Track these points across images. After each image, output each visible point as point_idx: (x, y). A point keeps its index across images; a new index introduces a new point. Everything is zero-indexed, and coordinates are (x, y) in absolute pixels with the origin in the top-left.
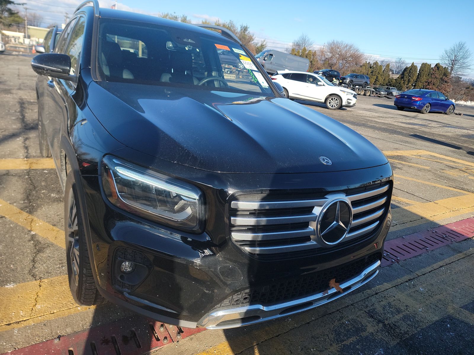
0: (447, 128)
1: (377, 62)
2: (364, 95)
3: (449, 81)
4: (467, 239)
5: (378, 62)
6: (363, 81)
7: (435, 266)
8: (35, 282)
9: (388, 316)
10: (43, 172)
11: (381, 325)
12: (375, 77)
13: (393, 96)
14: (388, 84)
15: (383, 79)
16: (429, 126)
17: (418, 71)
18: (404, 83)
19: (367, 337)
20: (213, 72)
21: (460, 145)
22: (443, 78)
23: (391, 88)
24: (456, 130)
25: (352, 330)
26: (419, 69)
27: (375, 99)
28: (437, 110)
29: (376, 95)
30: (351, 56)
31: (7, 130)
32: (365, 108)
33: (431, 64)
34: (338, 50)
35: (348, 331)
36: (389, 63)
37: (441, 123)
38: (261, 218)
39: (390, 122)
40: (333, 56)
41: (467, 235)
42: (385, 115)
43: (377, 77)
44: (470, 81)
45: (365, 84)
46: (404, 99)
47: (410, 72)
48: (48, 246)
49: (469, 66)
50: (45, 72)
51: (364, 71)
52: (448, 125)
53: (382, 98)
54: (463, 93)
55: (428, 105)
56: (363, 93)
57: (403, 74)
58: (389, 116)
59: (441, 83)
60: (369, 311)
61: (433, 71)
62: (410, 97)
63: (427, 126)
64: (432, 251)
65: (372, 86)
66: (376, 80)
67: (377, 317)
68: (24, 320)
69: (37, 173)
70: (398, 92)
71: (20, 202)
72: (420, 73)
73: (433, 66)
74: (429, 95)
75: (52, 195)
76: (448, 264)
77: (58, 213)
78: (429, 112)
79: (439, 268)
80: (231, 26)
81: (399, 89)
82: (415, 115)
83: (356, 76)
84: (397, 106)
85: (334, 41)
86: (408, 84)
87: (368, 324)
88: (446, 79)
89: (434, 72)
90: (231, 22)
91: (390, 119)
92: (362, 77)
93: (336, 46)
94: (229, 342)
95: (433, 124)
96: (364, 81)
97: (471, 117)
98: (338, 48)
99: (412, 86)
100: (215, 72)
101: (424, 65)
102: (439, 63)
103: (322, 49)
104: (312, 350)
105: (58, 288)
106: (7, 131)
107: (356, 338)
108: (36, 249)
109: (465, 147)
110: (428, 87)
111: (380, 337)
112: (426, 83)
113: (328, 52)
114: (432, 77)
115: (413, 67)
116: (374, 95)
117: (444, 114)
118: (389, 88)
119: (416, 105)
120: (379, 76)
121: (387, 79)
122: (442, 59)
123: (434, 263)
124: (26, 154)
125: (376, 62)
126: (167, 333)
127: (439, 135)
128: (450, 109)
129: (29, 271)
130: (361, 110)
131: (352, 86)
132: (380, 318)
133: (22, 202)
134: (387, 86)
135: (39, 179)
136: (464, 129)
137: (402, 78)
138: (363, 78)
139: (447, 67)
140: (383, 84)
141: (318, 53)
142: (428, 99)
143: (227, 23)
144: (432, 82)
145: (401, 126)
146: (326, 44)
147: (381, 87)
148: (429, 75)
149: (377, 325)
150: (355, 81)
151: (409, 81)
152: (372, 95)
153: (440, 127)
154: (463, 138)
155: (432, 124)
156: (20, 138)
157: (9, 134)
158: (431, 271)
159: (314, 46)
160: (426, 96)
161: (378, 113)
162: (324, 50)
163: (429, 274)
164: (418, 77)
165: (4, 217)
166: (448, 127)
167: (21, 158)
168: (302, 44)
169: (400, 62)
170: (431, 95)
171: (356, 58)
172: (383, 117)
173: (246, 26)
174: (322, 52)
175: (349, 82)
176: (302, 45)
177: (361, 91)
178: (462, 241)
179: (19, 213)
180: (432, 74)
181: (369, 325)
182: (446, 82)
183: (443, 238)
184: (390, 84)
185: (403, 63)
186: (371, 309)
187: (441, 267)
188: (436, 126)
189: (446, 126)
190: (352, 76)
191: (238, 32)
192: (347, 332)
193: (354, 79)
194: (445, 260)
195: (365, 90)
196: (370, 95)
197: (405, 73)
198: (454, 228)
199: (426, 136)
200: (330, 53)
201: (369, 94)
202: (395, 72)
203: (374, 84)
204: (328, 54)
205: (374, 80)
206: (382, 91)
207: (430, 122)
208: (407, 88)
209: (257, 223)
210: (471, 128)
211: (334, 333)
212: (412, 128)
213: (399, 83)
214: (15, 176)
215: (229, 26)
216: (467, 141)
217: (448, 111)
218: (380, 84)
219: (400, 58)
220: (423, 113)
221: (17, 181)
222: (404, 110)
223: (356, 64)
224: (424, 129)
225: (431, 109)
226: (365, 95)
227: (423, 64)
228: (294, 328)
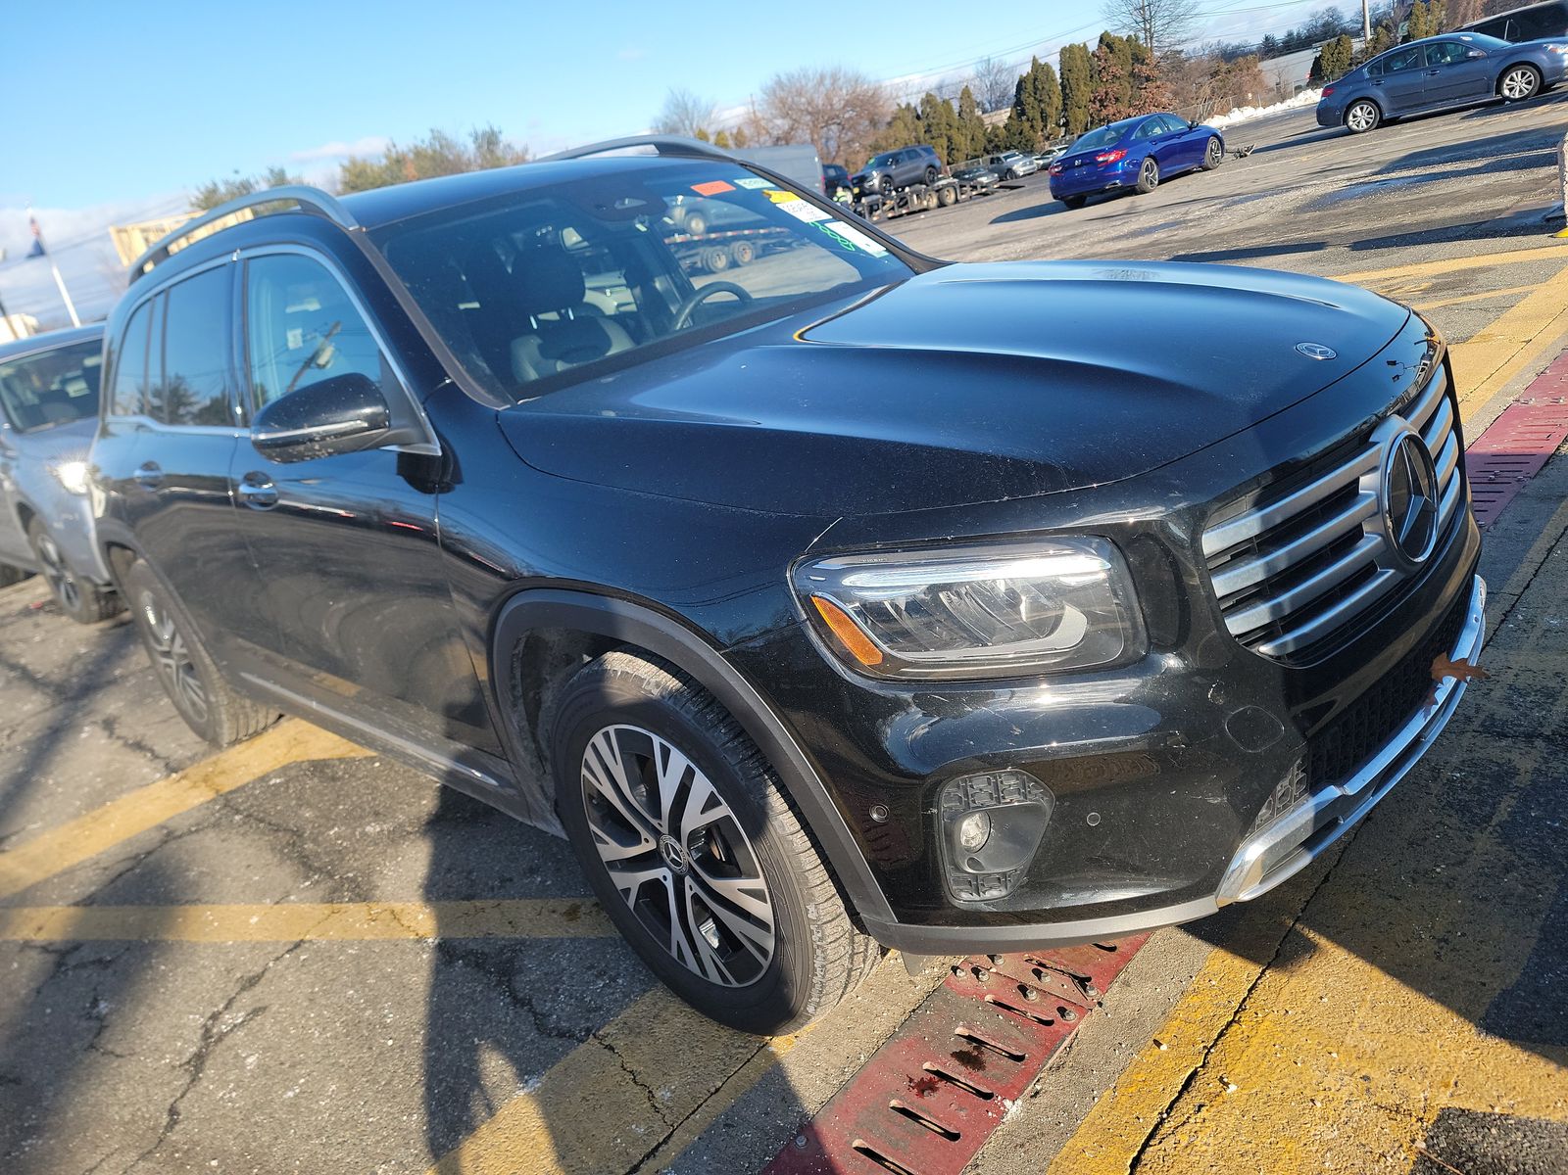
0: (1240, 206)
1: (931, 95)
2: (939, 207)
3: (1156, 73)
4: (1548, 460)
5: (932, 93)
6: (919, 167)
7: (1536, 554)
8: (583, 1047)
9: (1538, 717)
10: (269, 786)
11: (1539, 743)
12: (944, 142)
13: (1017, 177)
14: (989, 147)
15: (969, 137)
16: (1191, 221)
17: (1058, 75)
18: (1032, 126)
19: (1534, 783)
20: (656, 279)
21: (1313, 236)
22: (1136, 70)
23: (1002, 156)
24: (1271, 201)
25: (1484, 784)
26: (1056, 68)
27: (982, 205)
28: (1179, 168)
29: (974, 193)
30: (849, 104)
31: (18, 725)
32: (977, 242)
33: (1085, 45)
34: (803, 100)
35: (1478, 791)
36: (965, 84)
37: (1213, 198)
38: (1271, 553)
39: (1080, 251)
40: (796, 125)
41: (1541, 451)
42: (1049, 238)
43: (949, 139)
44: (1207, 52)
45: (930, 172)
46: (1076, 170)
47: (1036, 88)
48: (514, 951)
49: (1194, 7)
50: (317, 447)
51: (905, 135)
52: (1236, 198)
53: (996, 195)
54: (1209, 92)
55: (1148, 162)
56: (934, 201)
57: (1019, 103)
58: (1061, 235)
59: (1135, 89)
60: (1482, 725)
61: (1100, 60)
62: (1089, 159)
63: (1185, 222)
64: (1495, 523)
65: (946, 172)
66: (950, 150)
67: (1515, 732)
68: (661, 1140)
69: (256, 798)
70: (1027, 160)
71: (302, 886)
72: (1066, 82)
73: (1093, 46)
74: (1139, 134)
75: (368, 829)
76: (1561, 536)
77: (444, 866)
78: (1161, 182)
79: (1548, 555)
80: (441, 147)
81: (1028, 150)
82: (1129, 205)
83: (896, 158)
84: (1061, 199)
85: (778, 76)
86: (1045, 126)
87: (1507, 755)
88: (1145, 70)
89: (1102, 63)
90: (437, 135)
91: (1071, 245)
92: (911, 154)
93: (790, 92)
94: (1222, 947)
95: (1197, 211)
96: (924, 165)
97: (1277, 152)
98: (800, 95)
99: (1060, 126)
100: (662, 278)
101: (1068, 54)
102: (1106, 31)
103: (752, 115)
104: (1438, 870)
105: (661, 1031)
106: (21, 728)
107: (1512, 797)
108: (491, 973)
109: (1331, 235)
110: (1104, 112)
111: (1561, 770)
112: (1094, 103)
113: (775, 118)
114: (1105, 80)
115: (1039, 70)
116: (969, 193)
117: (1199, 171)
118: (999, 159)
119: (1116, 177)
120: (953, 132)
121: (979, 134)
122: (1111, 15)
123: (1526, 551)
124: (161, 764)
125: (928, 95)
126: (1053, 999)
127: (1238, 232)
128: (1212, 150)
129: (538, 1029)
130: (971, 250)
131: (894, 193)
132: (1522, 729)
133: (307, 884)
134: (988, 153)
135: (279, 808)
136: (1288, 190)
137: (1023, 113)
138: (916, 157)
139: (1132, 33)
140: (976, 153)
141: (747, 132)
142: (1141, 145)
143: (423, 141)
144: (1110, 95)
145: (1119, 251)
146: (759, 96)
147: (972, 164)
148: (1091, 77)
149: (1532, 748)
150: (898, 175)
151: (1044, 119)
152: (963, 196)
153: (1221, 209)
154: (1307, 216)
155: (1194, 211)
156: (86, 729)
157: (39, 734)
158: (1537, 571)
159: (726, 115)
160: (1133, 138)
161: (1025, 239)
162: (758, 114)
163: (1537, 579)
164: (1065, 97)
165: (302, 941)
166: (1241, 202)
167: (159, 780)
168: (683, 122)
169: (989, 69)
170: (1143, 129)
171: (865, 104)
172: (1049, 246)
173: (488, 129)
174: (755, 122)
175: (880, 184)
176: (684, 124)
177: (928, 197)
178: (1541, 469)
179: (333, 913)
180: (1100, 71)
181: (1515, 756)
182: (1148, 79)
183: (1491, 482)
184: (994, 146)
185: (1000, 71)
186: (1485, 721)
187: (1550, 550)
188: (1208, 211)
189: (1235, 203)
190: (882, 163)
191: (472, 157)
192: (1479, 794)
193: (893, 170)
194: (1545, 531)
195: (937, 191)
196: (957, 201)
197: (1024, 96)
198: (1496, 448)
199: (1207, 250)
200: (783, 118)
201: (953, 196)
202: (987, 106)
203: (949, 164)
204: (779, 122)
205: (945, 152)
206: (981, 176)
207: (1184, 209)
208: (1047, 139)
209: (1269, 571)
210: (1303, 181)
211: (1452, 812)
212: (1152, 244)
213: (1020, 134)
214: (197, 831)
215: (435, 151)
216: (1320, 218)
217: (1207, 160)
218: (967, 155)
219: (986, 58)
220: (1144, 192)
221: (223, 841)
222: (1086, 202)
223: (874, 123)
224: (1182, 234)
225: (1160, 171)
226: (941, 205)
227: (1064, 51)
228: (1345, 848)
